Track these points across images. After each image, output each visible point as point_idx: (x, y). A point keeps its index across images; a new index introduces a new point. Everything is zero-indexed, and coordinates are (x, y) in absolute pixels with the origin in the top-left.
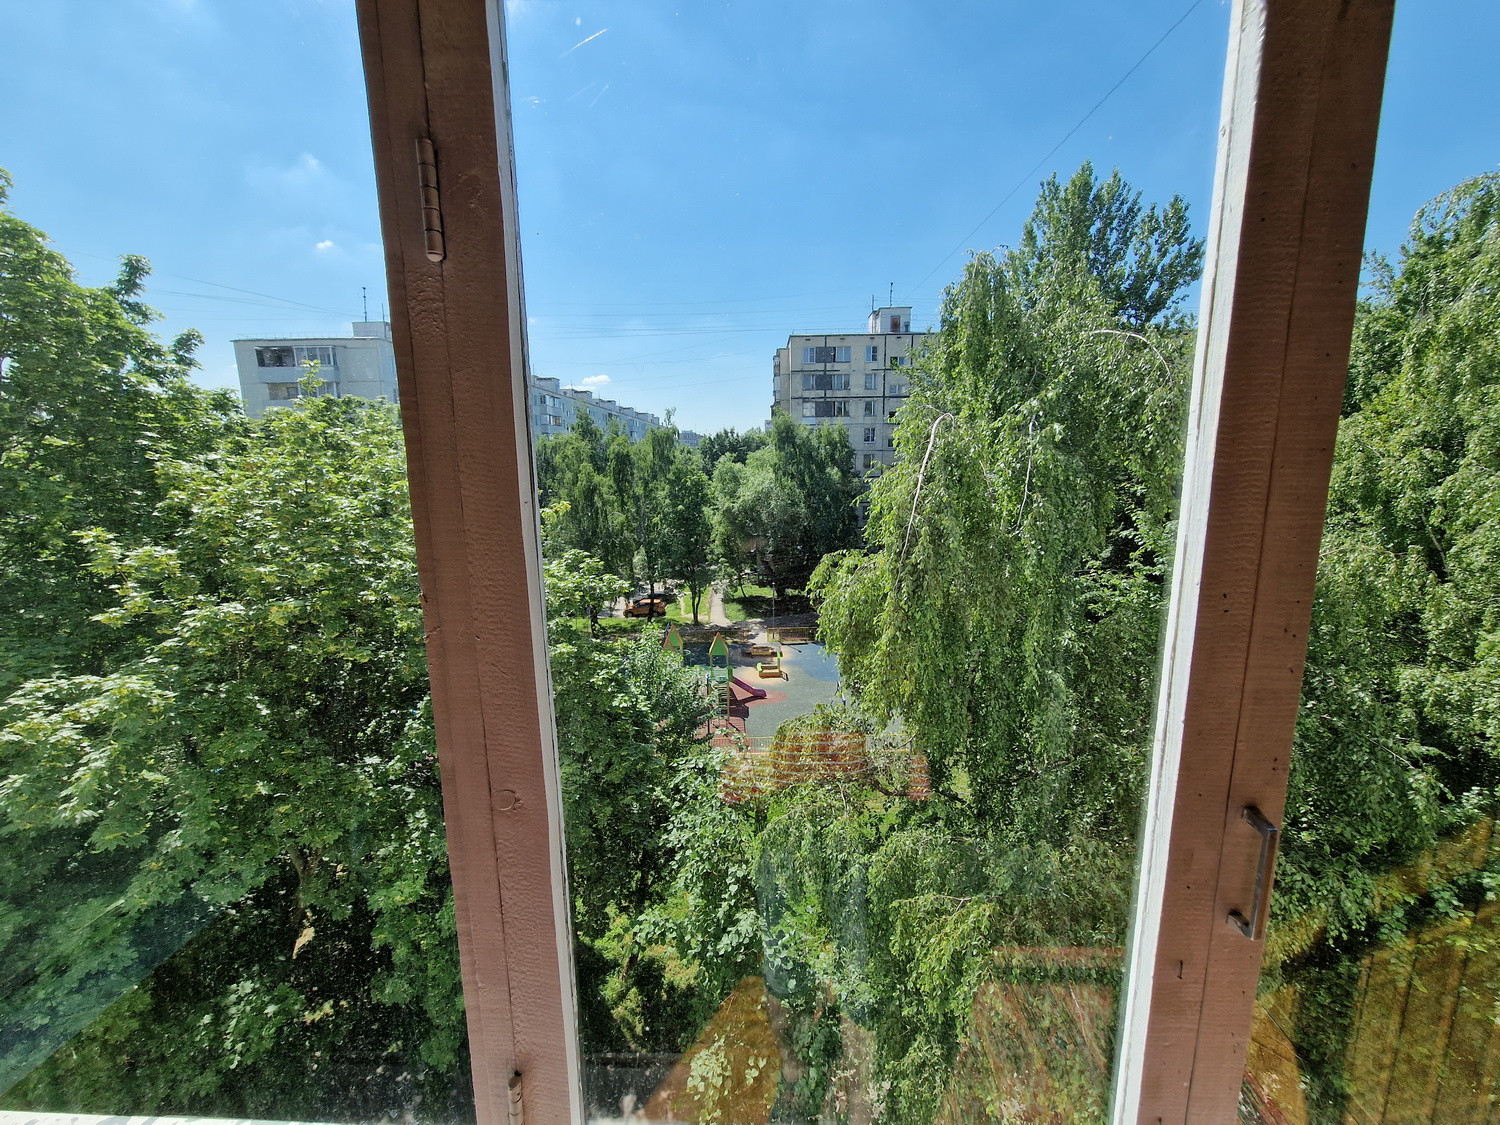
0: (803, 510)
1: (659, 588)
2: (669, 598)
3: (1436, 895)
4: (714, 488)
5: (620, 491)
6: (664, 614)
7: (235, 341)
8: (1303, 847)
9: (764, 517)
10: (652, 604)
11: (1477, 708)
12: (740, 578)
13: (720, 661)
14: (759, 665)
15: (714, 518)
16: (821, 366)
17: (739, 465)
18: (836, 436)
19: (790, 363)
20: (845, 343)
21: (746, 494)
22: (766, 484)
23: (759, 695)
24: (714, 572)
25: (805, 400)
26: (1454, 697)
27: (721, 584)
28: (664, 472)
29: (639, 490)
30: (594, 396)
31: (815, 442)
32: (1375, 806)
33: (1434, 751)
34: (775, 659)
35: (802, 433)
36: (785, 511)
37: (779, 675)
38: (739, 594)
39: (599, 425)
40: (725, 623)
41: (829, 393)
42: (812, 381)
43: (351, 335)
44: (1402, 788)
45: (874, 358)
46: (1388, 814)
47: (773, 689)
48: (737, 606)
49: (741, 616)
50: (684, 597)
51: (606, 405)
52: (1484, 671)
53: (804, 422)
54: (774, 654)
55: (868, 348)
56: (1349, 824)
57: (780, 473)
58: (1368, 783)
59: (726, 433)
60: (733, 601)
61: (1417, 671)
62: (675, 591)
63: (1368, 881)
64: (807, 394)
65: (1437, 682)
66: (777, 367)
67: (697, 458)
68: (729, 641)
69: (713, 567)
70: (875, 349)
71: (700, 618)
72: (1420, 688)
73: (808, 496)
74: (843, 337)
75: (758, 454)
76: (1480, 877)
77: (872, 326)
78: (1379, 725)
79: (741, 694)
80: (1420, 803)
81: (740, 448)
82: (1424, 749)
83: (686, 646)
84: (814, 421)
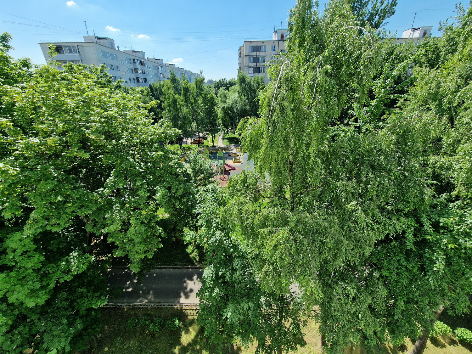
0: (248, 107)
1: (201, 135)
2: (205, 138)
3: (424, 224)
4: (218, 100)
5: (186, 101)
6: (203, 143)
7: (40, 43)
8: (388, 211)
9: (235, 110)
10: (199, 140)
11: (452, 168)
12: (228, 131)
13: (221, 158)
14: (233, 159)
15: (219, 111)
16: (255, 54)
17: (226, 92)
18: (260, 80)
19: (244, 53)
20: (264, 44)
21: (229, 102)
22: (236, 98)
23: (233, 169)
24: (219, 129)
25: (250, 67)
26: (446, 165)
27: (222, 133)
28: (200, 94)
29: (192, 101)
30: (176, 66)
31: (252, 83)
32: (413, 199)
33: (435, 182)
34: (238, 157)
35: (248, 80)
36: (242, 108)
37: (240, 162)
38: (227, 136)
39: (178, 77)
40: (223, 146)
41: (258, 64)
42: (252, 59)
43: (83, 41)
44: (422, 193)
45: (274, 50)
46: (416, 201)
47: (238, 167)
48: (227, 141)
49: (228, 143)
50: (209, 138)
51: (180, 70)
52: (457, 157)
53: (249, 75)
54: (238, 156)
55: (272, 46)
56: (403, 204)
57: (240, 94)
58: (412, 192)
59: (223, 80)
60: (226, 139)
61: (436, 157)
62: (207, 136)
63: (405, 220)
64: (250, 65)
65: (442, 161)
66: (240, 54)
67: (213, 89)
68: (224, 152)
69: (218, 128)
70: (275, 47)
71: (215, 144)
72: (436, 162)
73: (250, 102)
74: (263, 42)
75: (233, 87)
76: (439, 219)
77: (275, 37)
78: (419, 174)
79: (227, 168)
80: (426, 198)
81: (228, 86)
82: (432, 182)
83: (210, 153)
84: (252, 75)
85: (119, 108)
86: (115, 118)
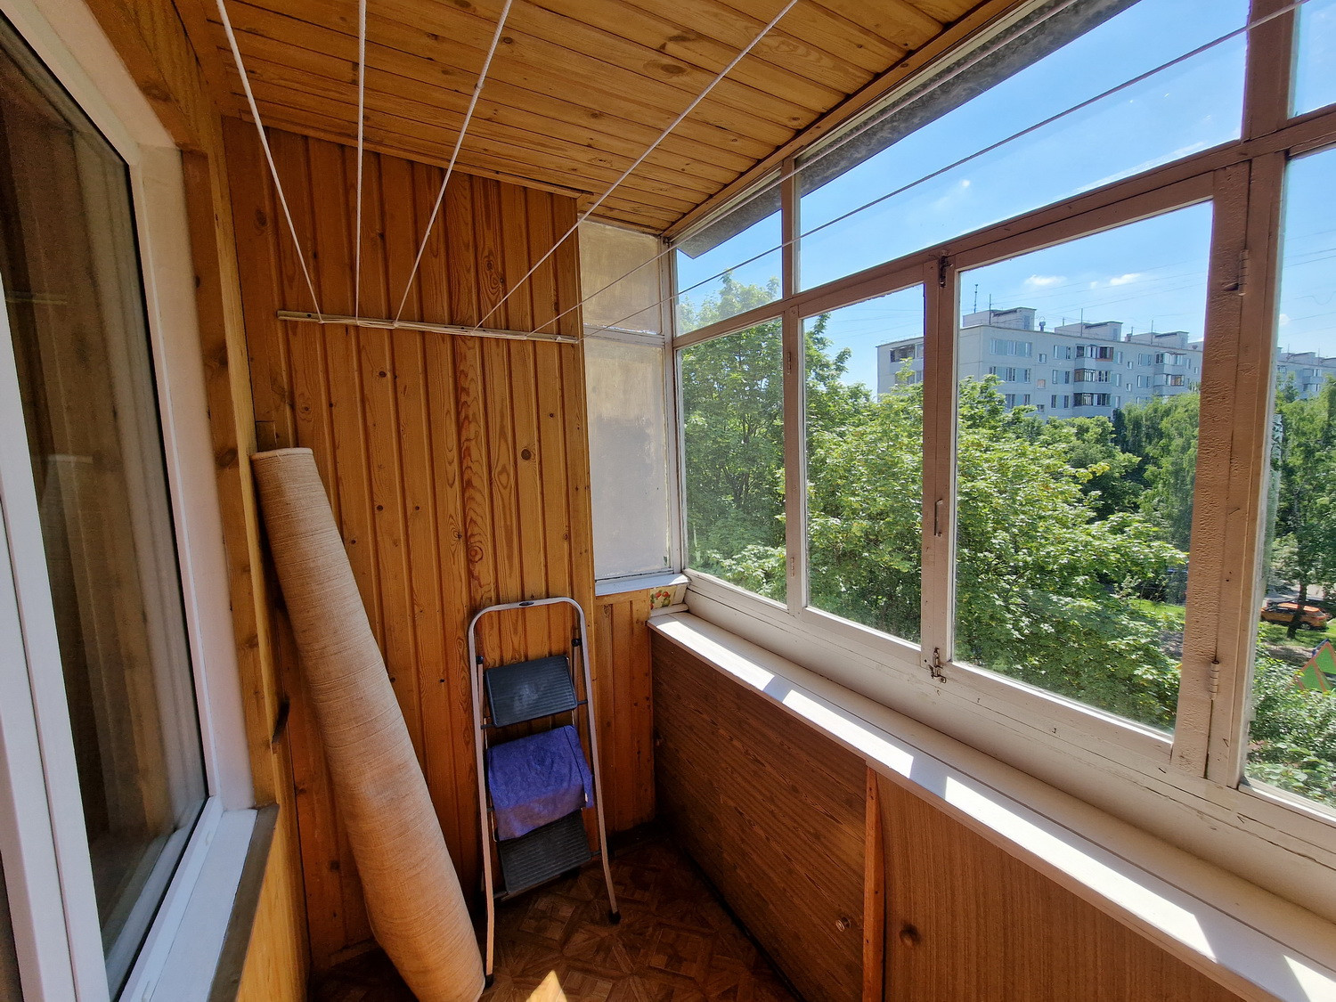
7: (878, 346)
10: (1300, 613)
85: (1004, 474)
86: (987, 497)
